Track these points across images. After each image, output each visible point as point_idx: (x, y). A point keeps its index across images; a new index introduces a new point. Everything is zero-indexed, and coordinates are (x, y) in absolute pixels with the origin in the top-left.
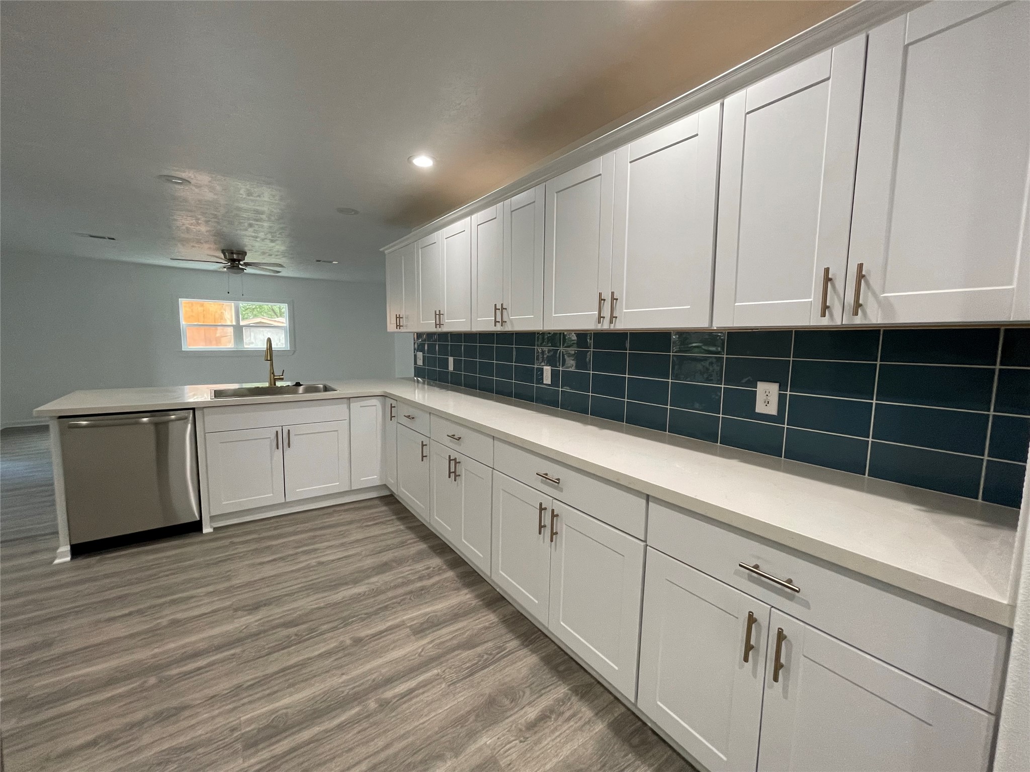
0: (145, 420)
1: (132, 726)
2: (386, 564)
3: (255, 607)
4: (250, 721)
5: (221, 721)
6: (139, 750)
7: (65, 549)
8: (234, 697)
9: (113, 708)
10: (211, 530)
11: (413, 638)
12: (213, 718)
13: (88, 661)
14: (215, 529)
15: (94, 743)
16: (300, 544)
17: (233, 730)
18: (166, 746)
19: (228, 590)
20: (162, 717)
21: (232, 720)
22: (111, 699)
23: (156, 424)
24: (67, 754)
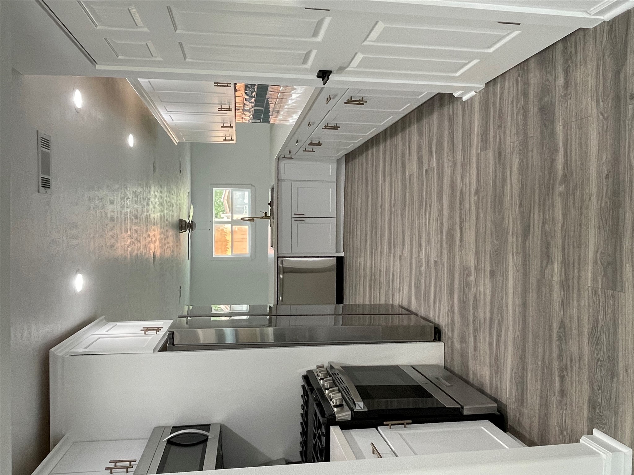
0: (281, 276)
8: (569, 289)
12: (579, 306)
23: (284, 273)
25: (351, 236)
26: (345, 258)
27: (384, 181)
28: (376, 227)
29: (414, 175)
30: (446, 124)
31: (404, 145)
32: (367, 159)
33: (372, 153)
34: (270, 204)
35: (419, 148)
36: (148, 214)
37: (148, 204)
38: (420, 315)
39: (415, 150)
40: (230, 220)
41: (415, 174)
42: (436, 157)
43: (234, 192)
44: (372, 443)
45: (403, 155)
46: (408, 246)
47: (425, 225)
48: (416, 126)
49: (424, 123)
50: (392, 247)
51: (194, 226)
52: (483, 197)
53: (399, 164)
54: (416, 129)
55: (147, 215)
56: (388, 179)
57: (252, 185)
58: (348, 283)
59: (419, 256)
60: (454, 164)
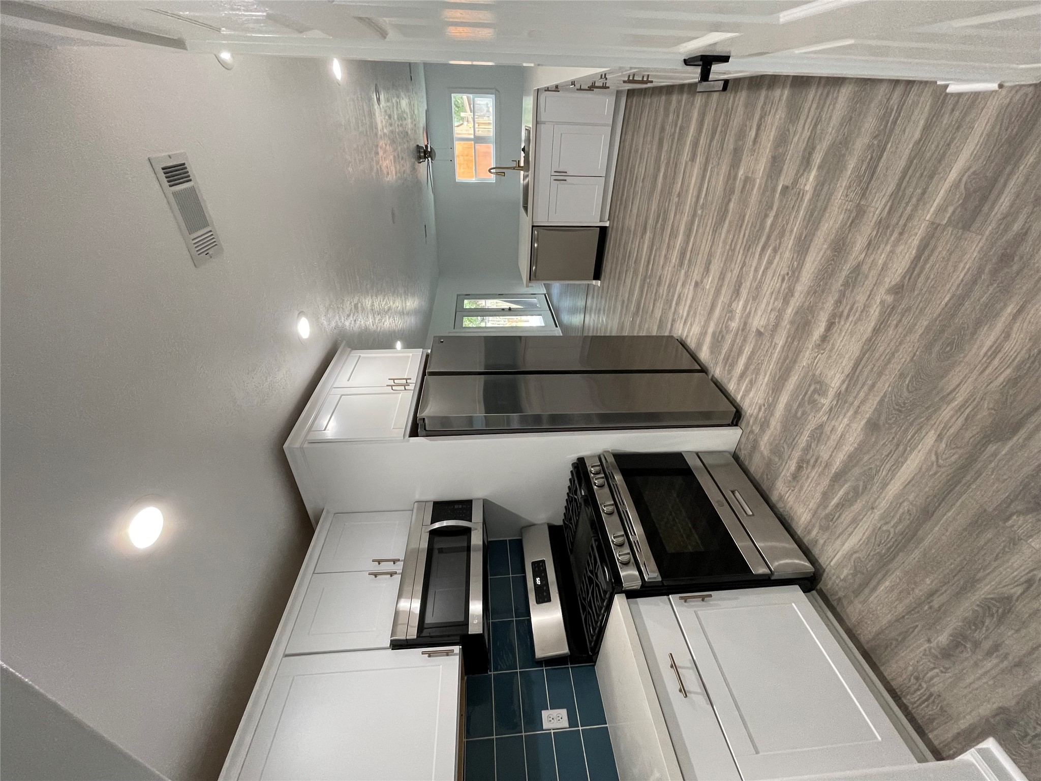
1: (656, 293)
2: (660, 139)
3: (645, 229)
4: (676, 260)
5: (670, 269)
6: (663, 295)
7: (594, 282)
9: (649, 295)
10: (608, 222)
11: (694, 163)
13: (633, 295)
14: (609, 220)
15: (654, 304)
16: (631, 181)
17: (674, 267)
18: (666, 288)
19: (634, 234)
20: (659, 284)
21: (672, 265)
22: (646, 295)
24: (653, 311)
25: (622, 207)
26: (610, 230)
27: (693, 158)
28: (665, 220)
29: (754, 180)
30: (870, 124)
31: (749, 116)
32: (667, 110)
33: (679, 102)
34: (523, 150)
35: (782, 140)
36: (378, 167)
37: (377, 153)
38: (712, 373)
39: (771, 138)
40: (472, 137)
41: (758, 181)
42: (817, 177)
43: (476, 99)
44: (671, 654)
45: (741, 135)
46: (713, 278)
47: (756, 270)
48: (786, 92)
49: (811, 96)
50: (686, 262)
51: (433, 154)
52: (908, 309)
53: (730, 145)
54: (785, 97)
55: (377, 169)
56: (699, 159)
57: (497, 90)
58: (610, 260)
59: (730, 305)
60: (860, 212)
